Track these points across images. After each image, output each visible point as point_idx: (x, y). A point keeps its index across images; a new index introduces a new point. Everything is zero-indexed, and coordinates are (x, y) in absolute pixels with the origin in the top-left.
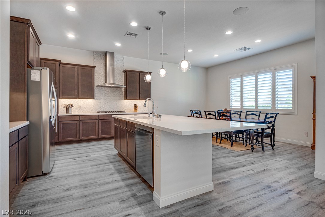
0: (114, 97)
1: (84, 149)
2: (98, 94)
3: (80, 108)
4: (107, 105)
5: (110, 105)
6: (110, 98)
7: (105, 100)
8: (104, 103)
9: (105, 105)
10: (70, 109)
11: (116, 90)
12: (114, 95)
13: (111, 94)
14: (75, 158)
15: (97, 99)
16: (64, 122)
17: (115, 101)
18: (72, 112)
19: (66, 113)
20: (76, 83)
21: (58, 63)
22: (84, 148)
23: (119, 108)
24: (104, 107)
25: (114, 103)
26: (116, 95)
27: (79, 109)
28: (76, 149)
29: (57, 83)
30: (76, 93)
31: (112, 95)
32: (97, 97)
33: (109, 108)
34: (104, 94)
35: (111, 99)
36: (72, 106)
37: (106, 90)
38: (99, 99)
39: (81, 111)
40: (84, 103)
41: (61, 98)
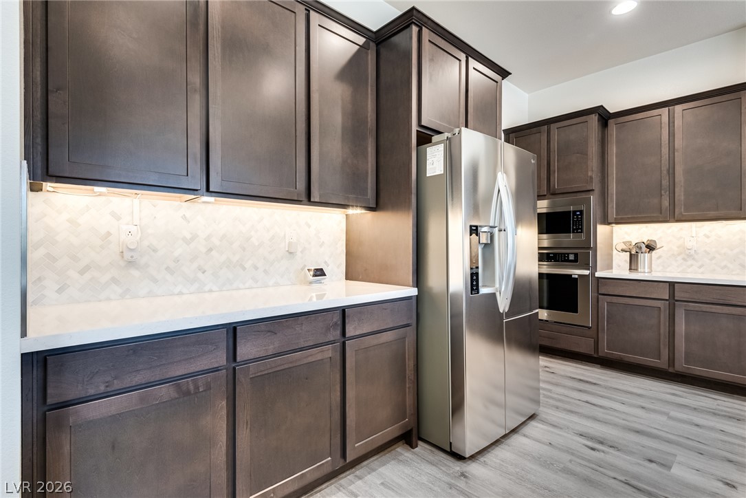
1: (670, 418)
3: (688, 255)
10: (644, 258)
14: (601, 443)
16: (615, 300)
18: (650, 267)
19: (630, 269)
20: (664, 169)
21: (594, 119)
22: (673, 413)
27: (684, 259)
28: (640, 402)
29: (591, 178)
30: (666, 203)
36: (651, 248)
39: (692, 265)
40: (707, 237)
41: (612, 221)
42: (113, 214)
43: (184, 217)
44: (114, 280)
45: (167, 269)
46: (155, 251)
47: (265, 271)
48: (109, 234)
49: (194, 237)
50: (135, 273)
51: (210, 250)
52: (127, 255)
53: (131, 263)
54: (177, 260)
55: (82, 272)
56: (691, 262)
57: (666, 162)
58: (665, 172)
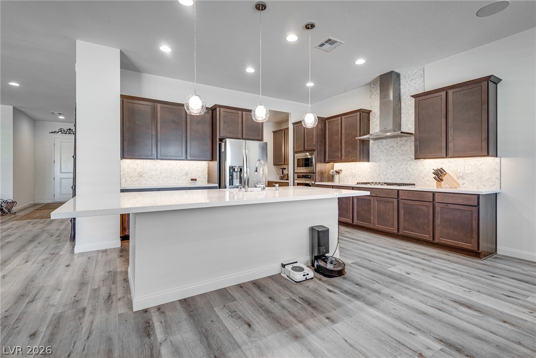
0: (403, 154)
2: (377, 152)
3: (353, 176)
4: (389, 171)
5: (395, 172)
6: (395, 157)
7: (387, 161)
8: (386, 167)
9: (386, 171)
11: (406, 141)
12: (402, 151)
13: (397, 150)
15: (375, 161)
17: (405, 164)
23: (413, 177)
24: (386, 175)
25: (402, 166)
26: (407, 150)
31: (399, 153)
32: (375, 158)
33: (393, 176)
34: (384, 151)
35: (397, 160)
37: (388, 144)
38: (378, 162)
40: (358, 168)
41: (326, 162)
42: (137, 165)
43: (154, 164)
44: (137, 180)
45: (150, 178)
46: (146, 173)
47: (178, 179)
48: (136, 169)
49: (157, 169)
50: (142, 178)
51: (161, 173)
52: (140, 174)
53: (141, 176)
54: (152, 176)
55: (130, 178)
56: (354, 178)
57: (340, 139)
58: (340, 143)
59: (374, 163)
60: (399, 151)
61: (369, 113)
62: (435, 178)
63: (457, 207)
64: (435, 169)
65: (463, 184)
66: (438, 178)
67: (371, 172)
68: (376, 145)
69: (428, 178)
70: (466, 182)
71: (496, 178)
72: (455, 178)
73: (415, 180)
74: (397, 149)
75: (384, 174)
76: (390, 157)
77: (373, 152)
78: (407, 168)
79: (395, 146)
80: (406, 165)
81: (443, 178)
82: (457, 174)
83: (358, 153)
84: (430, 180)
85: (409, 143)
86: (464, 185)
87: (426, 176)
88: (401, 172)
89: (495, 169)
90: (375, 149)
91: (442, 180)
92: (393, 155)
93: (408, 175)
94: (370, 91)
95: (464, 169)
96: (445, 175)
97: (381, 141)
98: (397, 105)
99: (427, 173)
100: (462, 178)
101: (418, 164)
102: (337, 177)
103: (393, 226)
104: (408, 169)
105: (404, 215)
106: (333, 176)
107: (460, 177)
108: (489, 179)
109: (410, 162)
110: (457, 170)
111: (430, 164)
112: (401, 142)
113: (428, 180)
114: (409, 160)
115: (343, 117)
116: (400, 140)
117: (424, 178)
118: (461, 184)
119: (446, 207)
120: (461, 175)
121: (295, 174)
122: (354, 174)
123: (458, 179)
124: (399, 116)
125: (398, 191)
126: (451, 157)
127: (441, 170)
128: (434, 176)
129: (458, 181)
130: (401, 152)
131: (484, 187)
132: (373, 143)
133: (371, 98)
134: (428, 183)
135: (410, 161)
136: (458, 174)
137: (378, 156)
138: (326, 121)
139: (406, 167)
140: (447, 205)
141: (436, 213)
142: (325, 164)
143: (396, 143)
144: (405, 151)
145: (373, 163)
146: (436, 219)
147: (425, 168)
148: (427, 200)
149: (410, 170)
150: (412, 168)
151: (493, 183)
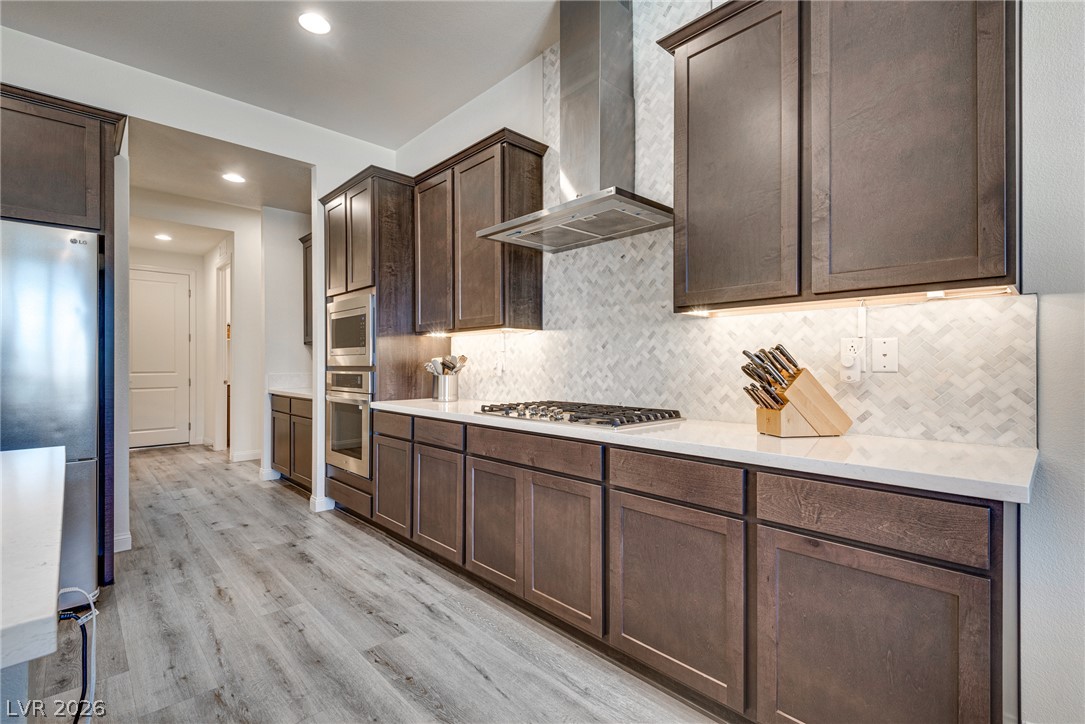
0: (642, 298)
2: (562, 295)
3: (500, 378)
4: (599, 360)
5: (616, 364)
6: (617, 308)
7: (592, 326)
8: (589, 348)
9: (590, 363)
10: (444, 381)
11: (651, 247)
12: (638, 287)
13: (622, 284)
16: (382, 440)
17: (647, 334)
20: (449, 256)
23: (672, 385)
24: (589, 375)
25: (639, 344)
26: (653, 282)
27: (498, 384)
30: (450, 304)
32: (556, 314)
33: (610, 381)
34: (585, 287)
35: (622, 320)
37: (595, 264)
38: (566, 328)
40: (513, 352)
41: (418, 330)
56: (502, 387)
57: (450, 247)
58: (449, 261)
59: (555, 334)
60: (629, 286)
61: (541, 157)
62: (751, 391)
63: (867, 559)
64: (754, 351)
65: (863, 418)
66: (764, 395)
67: (547, 367)
68: (560, 269)
69: (726, 389)
70: (875, 410)
71: (1016, 392)
72: (832, 392)
73: (680, 394)
74: (623, 279)
75: (584, 372)
76: (601, 309)
77: (553, 295)
78: (654, 348)
79: (615, 268)
80: (650, 337)
81: (787, 394)
82: (836, 375)
83: (498, 296)
84: (734, 397)
85: (658, 255)
86: (867, 424)
87: (718, 380)
88: (635, 364)
89: (1011, 350)
90: (557, 284)
91: (780, 401)
92: (611, 301)
93: (658, 376)
94: (544, 75)
95: (869, 350)
96: (793, 377)
97: (574, 251)
98: (624, 112)
99: (722, 368)
100: (859, 390)
101: (691, 335)
102: (446, 382)
103: (588, 601)
104: (656, 352)
105: (625, 563)
106: (435, 379)
107: (851, 385)
108: (979, 397)
109: (666, 326)
110: (838, 357)
111: (731, 334)
112: (633, 252)
113: (726, 398)
114: (660, 318)
115: (457, 169)
116: (634, 246)
117: (710, 389)
118: (853, 415)
119: (809, 550)
120: (856, 376)
121: (330, 373)
122: (499, 373)
123: (844, 393)
124: (630, 156)
125: (606, 448)
126: (821, 295)
127: (778, 354)
128: (748, 381)
129: (842, 404)
130: (634, 290)
131: (957, 436)
132: (551, 262)
133: (545, 101)
134: (725, 407)
135: (663, 322)
136: (844, 375)
137: (567, 307)
138: (416, 189)
139: (651, 345)
140: (817, 544)
141: (762, 578)
142: (414, 337)
143: (619, 258)
144: (647, 283)
145: (552, 332)
146: (760, 607)
147: (714, 351)
148: (721, 506)
149: (664, 357)
150: (670, 351)
151: (1003, 417)
